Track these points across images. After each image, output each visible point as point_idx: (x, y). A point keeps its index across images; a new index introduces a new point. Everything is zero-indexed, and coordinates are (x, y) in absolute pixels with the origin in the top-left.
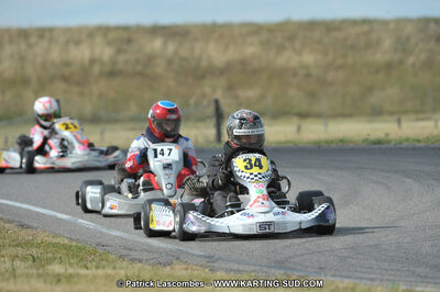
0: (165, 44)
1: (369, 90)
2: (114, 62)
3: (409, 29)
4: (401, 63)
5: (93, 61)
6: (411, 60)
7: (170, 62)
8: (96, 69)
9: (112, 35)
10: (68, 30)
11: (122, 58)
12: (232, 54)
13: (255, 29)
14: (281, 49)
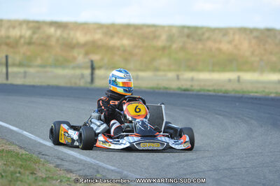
0: (56, 31)
1: (153, 59)
2: (31, 38)
3: (174, 31)
4: (170, 47)
5: (21, 37)
6: (174, 46)
7: (58, 40)
8: (22, 41)
9: (31, 25)
10: (9, 21)
11: (36, 36)
12: (88, 38)
13: (100, 26)
14: (112, 36)
